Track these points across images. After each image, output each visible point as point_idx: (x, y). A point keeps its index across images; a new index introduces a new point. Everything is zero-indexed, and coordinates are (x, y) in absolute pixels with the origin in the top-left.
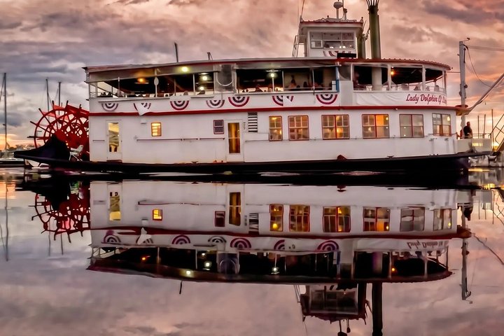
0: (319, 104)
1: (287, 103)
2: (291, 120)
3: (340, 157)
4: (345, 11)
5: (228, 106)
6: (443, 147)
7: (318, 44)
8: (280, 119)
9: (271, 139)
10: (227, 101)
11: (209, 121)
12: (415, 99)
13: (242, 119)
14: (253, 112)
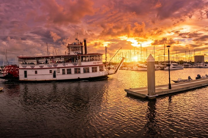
0: (73, 66)
1: (66, 66)
2: (67, 69)
3: (79, 78)
4: (78, 40)
5: (53, 67)
6: (102, 74)
7: (72, 50)
8: (64, 69)
9: (63, 74)
10: (52, 65)
11: (48, 70)
12: (95, 63)
13: (56, 70)
14: (59, 68)
